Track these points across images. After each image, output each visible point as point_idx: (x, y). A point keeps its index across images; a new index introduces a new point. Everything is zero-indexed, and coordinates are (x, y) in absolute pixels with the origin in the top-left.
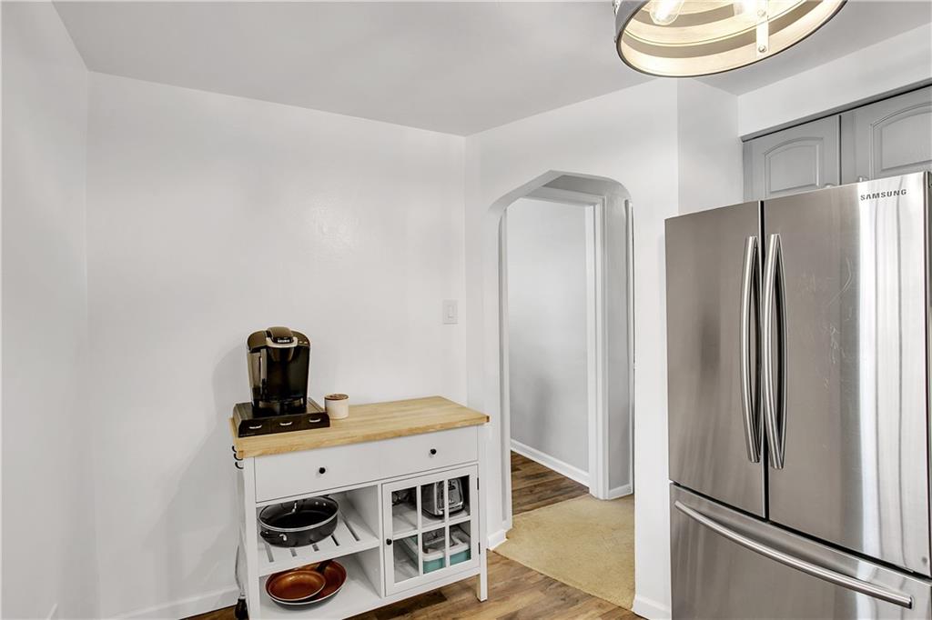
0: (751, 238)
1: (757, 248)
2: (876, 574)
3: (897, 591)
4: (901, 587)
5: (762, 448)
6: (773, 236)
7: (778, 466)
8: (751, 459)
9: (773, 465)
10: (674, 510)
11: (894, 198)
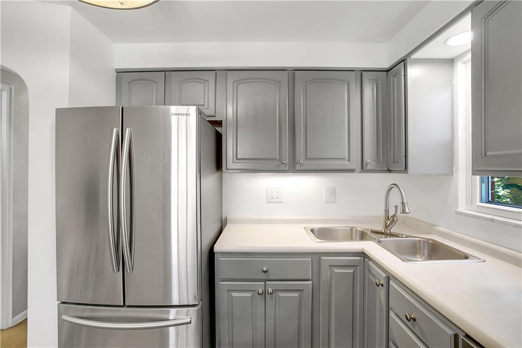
0: (115, 129)
1: (119, 136)
2: (177, 313)
3: (185, 317)
4: (187, 315)
5: (121, 263)
6: (128, 129)
7: (130, 271)
8: (114, 271)
9: (127, 271)
10: (61, 322)
11: (185, 117)
